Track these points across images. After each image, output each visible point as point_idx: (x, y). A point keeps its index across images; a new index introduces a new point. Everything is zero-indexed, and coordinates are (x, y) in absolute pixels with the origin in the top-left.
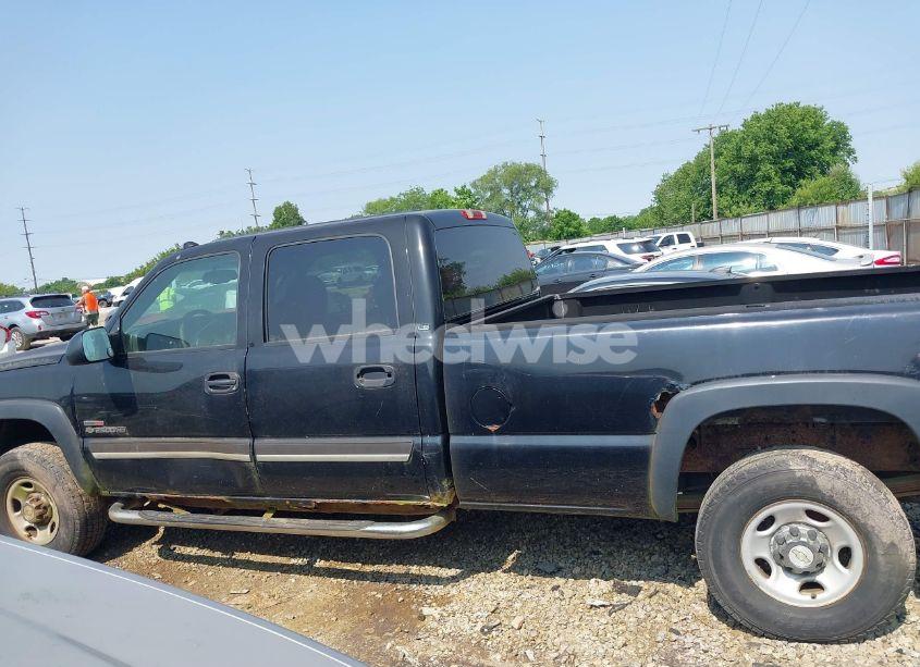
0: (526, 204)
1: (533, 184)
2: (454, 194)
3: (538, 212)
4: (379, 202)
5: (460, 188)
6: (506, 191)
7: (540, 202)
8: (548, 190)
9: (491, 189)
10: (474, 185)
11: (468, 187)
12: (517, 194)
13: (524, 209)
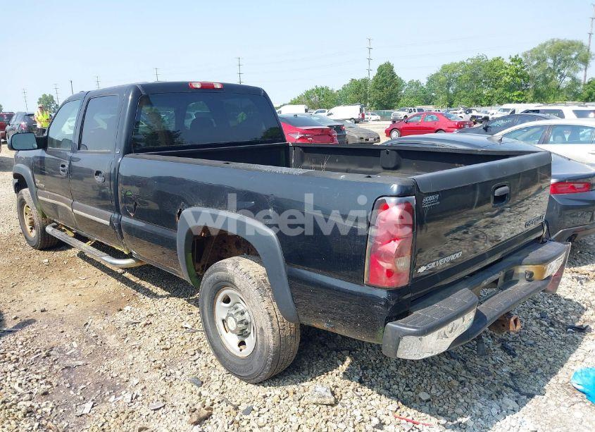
0: (565, 71)
1: (573, 56)
2: (509, 61)
3: (574, 79)
4: (452, 64)
5: (513, 57)
6: (550, 61)
7: (576, 70)
8: (585, 62)
9: (538, 59)
10: (525, 55)
11: (520, 56)
12: (560, 63)
13: (562, 75)
